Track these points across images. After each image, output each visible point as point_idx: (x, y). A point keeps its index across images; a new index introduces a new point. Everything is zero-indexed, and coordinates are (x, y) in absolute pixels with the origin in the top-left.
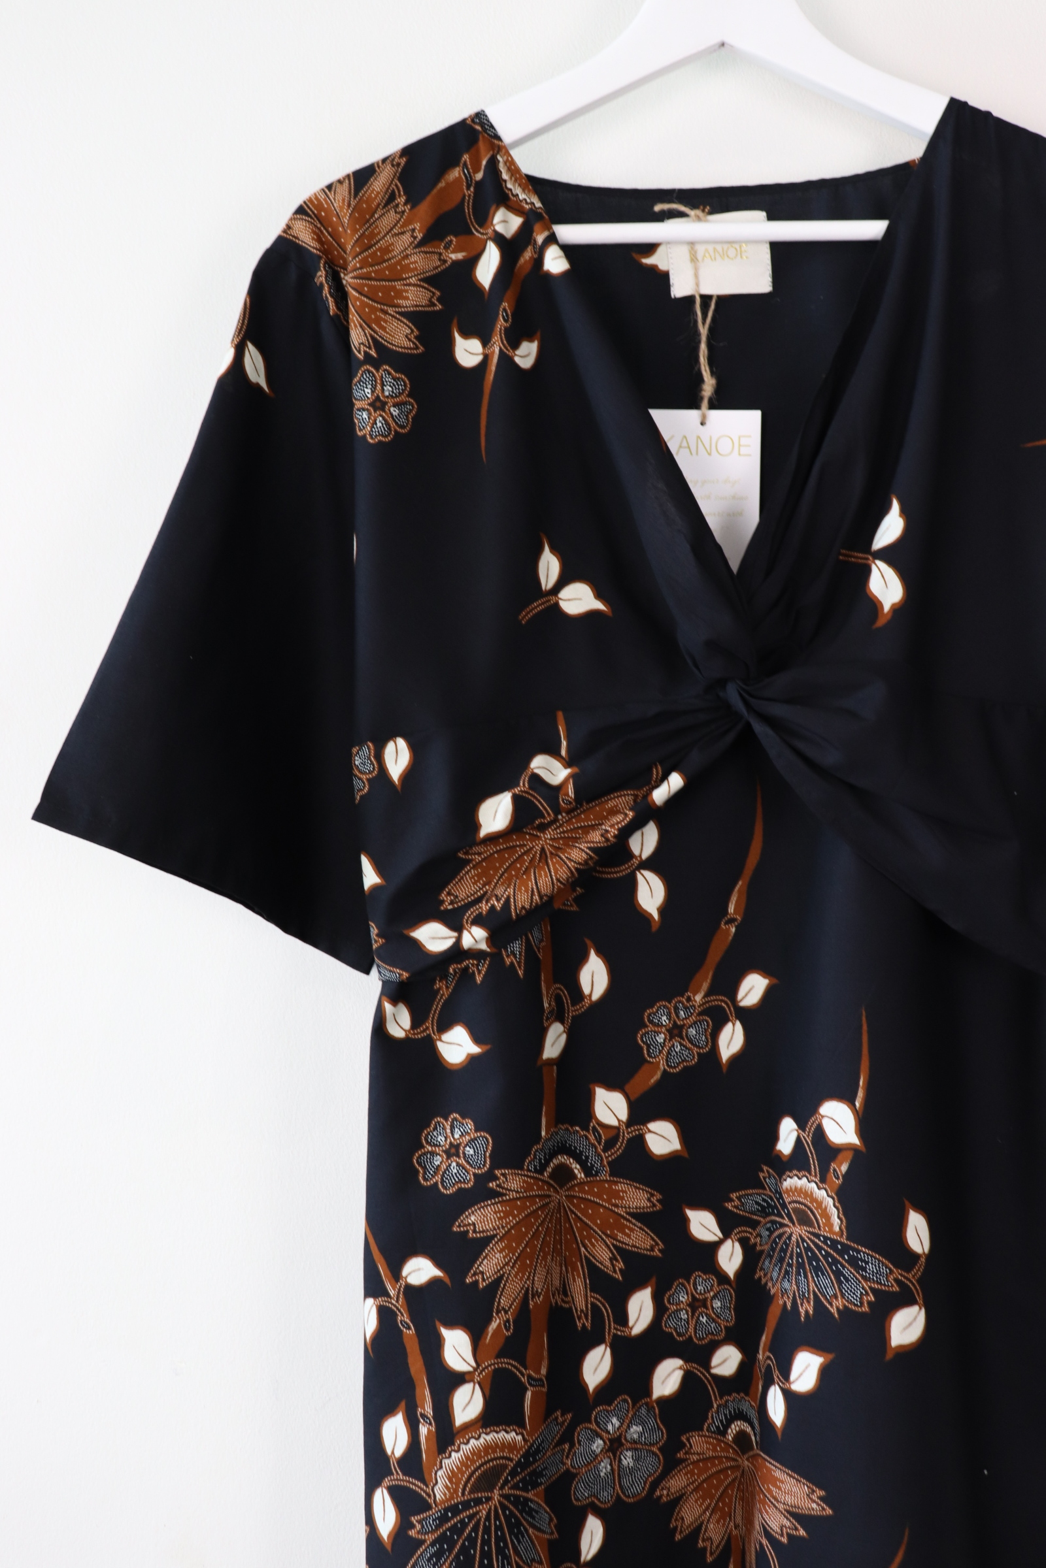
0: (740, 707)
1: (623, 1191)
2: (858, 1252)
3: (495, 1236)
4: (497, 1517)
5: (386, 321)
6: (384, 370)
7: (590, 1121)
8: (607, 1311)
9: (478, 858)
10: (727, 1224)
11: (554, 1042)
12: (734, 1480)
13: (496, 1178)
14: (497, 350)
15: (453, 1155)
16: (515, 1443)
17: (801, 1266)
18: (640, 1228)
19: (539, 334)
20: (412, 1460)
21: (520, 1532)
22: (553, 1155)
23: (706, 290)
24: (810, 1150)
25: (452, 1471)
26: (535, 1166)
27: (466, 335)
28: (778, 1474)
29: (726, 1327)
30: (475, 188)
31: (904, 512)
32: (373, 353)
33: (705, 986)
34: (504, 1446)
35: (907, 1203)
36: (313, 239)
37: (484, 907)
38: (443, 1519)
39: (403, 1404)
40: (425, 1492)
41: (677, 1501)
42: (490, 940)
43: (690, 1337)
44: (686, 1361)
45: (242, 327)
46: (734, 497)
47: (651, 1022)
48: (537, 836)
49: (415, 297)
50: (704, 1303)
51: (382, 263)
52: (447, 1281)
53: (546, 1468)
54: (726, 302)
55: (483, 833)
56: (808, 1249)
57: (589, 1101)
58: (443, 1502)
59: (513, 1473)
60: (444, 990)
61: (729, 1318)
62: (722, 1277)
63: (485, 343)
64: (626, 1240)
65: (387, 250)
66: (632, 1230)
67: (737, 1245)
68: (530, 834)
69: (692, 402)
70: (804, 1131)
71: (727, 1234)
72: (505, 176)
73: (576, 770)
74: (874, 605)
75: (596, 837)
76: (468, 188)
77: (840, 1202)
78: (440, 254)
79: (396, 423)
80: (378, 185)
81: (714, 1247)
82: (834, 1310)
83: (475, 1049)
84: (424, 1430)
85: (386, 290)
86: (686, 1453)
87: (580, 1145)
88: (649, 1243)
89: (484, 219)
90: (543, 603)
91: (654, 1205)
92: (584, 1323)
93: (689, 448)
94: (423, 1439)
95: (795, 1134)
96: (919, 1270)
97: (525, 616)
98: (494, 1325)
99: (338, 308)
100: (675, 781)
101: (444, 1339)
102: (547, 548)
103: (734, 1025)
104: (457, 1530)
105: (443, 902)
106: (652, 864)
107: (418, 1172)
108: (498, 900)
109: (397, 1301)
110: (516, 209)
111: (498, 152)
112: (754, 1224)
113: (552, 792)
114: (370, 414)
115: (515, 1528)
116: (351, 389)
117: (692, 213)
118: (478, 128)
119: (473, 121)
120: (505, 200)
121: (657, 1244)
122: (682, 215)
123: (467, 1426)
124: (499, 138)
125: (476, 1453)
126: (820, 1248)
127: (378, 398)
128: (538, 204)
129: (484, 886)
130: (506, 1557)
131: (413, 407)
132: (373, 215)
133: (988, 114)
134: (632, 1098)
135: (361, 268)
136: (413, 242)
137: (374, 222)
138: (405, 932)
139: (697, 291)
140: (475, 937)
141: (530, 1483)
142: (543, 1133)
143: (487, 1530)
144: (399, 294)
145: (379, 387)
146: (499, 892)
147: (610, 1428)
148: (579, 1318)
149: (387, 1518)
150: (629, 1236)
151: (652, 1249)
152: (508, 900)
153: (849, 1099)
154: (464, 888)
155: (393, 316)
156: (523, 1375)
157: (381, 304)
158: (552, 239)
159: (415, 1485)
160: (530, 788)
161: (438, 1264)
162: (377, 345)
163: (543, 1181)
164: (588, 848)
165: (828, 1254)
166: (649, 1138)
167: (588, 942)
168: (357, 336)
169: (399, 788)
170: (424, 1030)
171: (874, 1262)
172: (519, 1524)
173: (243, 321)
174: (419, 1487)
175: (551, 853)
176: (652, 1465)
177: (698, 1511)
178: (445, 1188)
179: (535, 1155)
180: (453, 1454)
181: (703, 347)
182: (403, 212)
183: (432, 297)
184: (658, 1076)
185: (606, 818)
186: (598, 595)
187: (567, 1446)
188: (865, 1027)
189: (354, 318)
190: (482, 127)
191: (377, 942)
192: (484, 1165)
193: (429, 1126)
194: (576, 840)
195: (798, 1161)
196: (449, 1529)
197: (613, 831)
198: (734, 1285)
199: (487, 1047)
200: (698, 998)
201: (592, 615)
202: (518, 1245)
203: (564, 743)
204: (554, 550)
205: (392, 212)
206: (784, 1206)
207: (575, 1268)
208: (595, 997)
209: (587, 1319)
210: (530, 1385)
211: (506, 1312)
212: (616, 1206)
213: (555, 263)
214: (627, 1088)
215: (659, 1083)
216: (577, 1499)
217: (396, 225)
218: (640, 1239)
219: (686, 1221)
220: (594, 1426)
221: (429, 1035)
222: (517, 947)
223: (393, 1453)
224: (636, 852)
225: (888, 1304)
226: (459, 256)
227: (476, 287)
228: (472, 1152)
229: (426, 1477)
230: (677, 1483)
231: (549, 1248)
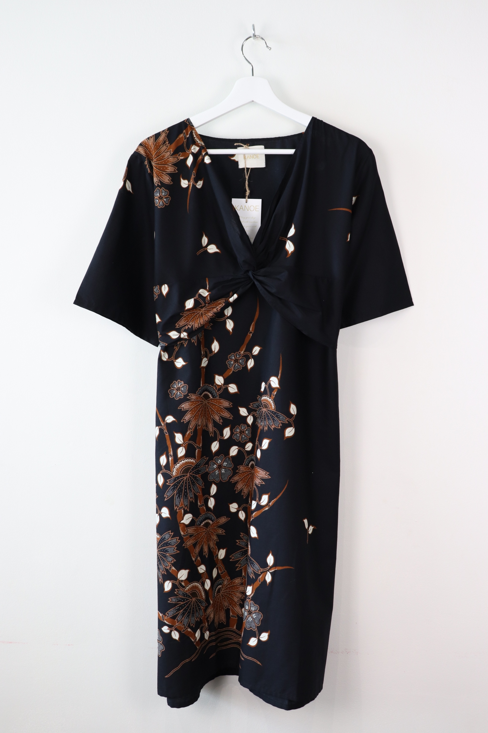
0: (252, 277)
1: (223, 402)
2: (278, 414)
3: (189, 410)
4: (188, 480)
5: (163, 176)
6: (162, 189)
7: (214, 384)
8: (218, 432)
9: (185, 315)
10: (250, 411)
11: (205, 363)
12: (250, 477)
13: (189, 396)
14: (192, 183)
15: (178, 390)
16: (193, 462)
17: (265, 418)
18: (227, 412)
19: (203, 179)
20: (167, 466)
21: (194, 485)
22: (204, 391)
23: (248, 167)
24: (268, 389)
25: (177, 468)
26: (199, 393)
27: (184, 179)
28: (259, 470)
29: (249, 438)
30: (187, 140)
31: (295, 228)
32: (159, 184)
33: (244, 349)
34: (190, 463)
35: (290, 402)
36: (144, 152)
37: (187, 327)
38: (175, 480)
39: (165, 453)
40: (171, 474)
41: (236, 483)
42: (188, 336)
43: (240, 440)
44: (239, 447)
45: (125, 176)
46: (254, 222)
47: (230, 358)
48: (200, 310)
49: (170, 169)
50: (243, 432)
51: (162, 160)
52: (176, 421)
53: (201, 470)
54: (253, 169)
55: (186, 309)
56: (267, 414)
57: (214, 378)
58: (175, 476)
59: (193, 470)
60: (177, 349)
61: (250, 436)
62: (248, 425)
63: (189, 182)
64: (223, 415)
65: (163, 156)
66: (225, 412)
67: (252, 416)
68: (198, 309)
69: (243, 197)
70: (266, 385)
71: (249, 414)
72: (195, 136)
73: (210, 293)
74: (287, 252)
75: (215, 310)
76: (185, 139)
77: (274, 402)
78: (177, 157)
79: (165, 203)
80: (161, 138)
81: (247, 417)
82: (272, 428)
83: (184, 364)
84: (170, 459)
85: (163, 167)
86: (239, 471)
87: (211, 390)
88: (229, 416)
89: (189, 148)
90: (203, 250)
91: (230, 406)
92: (212, 435)
93: (243, 209)
94: (170, 461)
95: (265, 386)
96: (293, 419)
97: (198, 253)
98: (188, 432)
99: (150, 171)
100: (235, 296)
101: (176, 436)
102: (204, 235)
103: (251, 360)
104: (179, 483)
105: (176, 326)
106: (230, 318)
107: (169, 394)
108: (190, 326)
109: (164, 427)
110: (198, 145)
111: (193, 130)
112: (256, 411)
113: (204, 298)
114: (159, 200)
115: (193, 483)
116: (154, 194)
117: (244, 146)
118: (188, 123)
119: (186, 121)
120: (194, 143)
121: (231, 416)
122: (242, 146)
123: (181, 457)
124: (193, 126)
125: (183, 464)
126: (269, 414)
127: (161, 196)
128: (203, 144)
129: (187, 322)
130: (191, 490)
131: (170, 199)
132: (160, 147)
133: (322, 121)
134: (225, 378)
135: (156, 161)
136: (170, 154)
137: (160, 149)
138: (167, 333)
139: (246, 167)
140: (184, 335)
141: (197, 473)
142: (201, 385)
143: (186, 483)
144: (166, 168)
145: (161, 193)
146: (190, 324)
147: (218, 462)
148: (211, 434)
149: (161, 480)
150: (224, 414)
151: (230, 417)
152: (193, 325)
153: (277, 376)
154: (182, 323)
155: (165, 174)
156: (195, 446)
157: (162, 171)
158: (207, 154)
159: (168, 472)
160: (198, 297)
161: (174, 417)
162: (161, 182)
163: (201, 397)
164: (213, 313)
165: (271, 415)
166: (229, 388)
167: (214, 338)
168: (155, 180)
169: (165, 297)
170: (171, 359)
171: (282, 416)
172: (194, 482)
173: (126, 174)
174: (169, 473)
175: (204, 314)
176: (230, 473)
177: (242, 486)
178: (176, 398)
179: (199, 391)
180: (178, 464)
181: (247, 182)
182: (168, 146)
183: (175, 169)
184: (232, 372)
185: (218, 305)
186: (218, 248)
187: (207, 465)
188: (281, 358)
189: (155, 175)
190: (189, 123)
191: (159, 336)
192: (186, 392)
193: (172, 383)
194: (210, 311)
195: (265, 393)
196: (176, 483)
197: (219, 309)
198: (251, 427)
199: (187, 363)
200: (242, 352)
201: (216, 253)
202: (195, 413)
203: (208, 286)
204: (206, 236)
205: (165, 146)
206: (262, 404)
207: (209, 421)
208: (215, 352)
209: (213, 434)
210: (197, 448)
211: (191, 429)
212: (221, 406)
213: (207, 160)
214: (224, 375)
215: (232, 374)
216: (210, 480)
217: (166, 149)
218: (227, 415)
219: (239, 410)
220: (214, 462)
221: (173, 360)
222: (195, 338)
223: (163, 465)
224: (226, 314)
225: (285, 426)
226: (182, 158)
227: (187, 166)
228: (183, 389)
229: (171, 470)
230: (236, 478)
231: (203, 415)
